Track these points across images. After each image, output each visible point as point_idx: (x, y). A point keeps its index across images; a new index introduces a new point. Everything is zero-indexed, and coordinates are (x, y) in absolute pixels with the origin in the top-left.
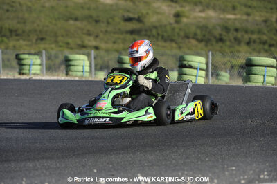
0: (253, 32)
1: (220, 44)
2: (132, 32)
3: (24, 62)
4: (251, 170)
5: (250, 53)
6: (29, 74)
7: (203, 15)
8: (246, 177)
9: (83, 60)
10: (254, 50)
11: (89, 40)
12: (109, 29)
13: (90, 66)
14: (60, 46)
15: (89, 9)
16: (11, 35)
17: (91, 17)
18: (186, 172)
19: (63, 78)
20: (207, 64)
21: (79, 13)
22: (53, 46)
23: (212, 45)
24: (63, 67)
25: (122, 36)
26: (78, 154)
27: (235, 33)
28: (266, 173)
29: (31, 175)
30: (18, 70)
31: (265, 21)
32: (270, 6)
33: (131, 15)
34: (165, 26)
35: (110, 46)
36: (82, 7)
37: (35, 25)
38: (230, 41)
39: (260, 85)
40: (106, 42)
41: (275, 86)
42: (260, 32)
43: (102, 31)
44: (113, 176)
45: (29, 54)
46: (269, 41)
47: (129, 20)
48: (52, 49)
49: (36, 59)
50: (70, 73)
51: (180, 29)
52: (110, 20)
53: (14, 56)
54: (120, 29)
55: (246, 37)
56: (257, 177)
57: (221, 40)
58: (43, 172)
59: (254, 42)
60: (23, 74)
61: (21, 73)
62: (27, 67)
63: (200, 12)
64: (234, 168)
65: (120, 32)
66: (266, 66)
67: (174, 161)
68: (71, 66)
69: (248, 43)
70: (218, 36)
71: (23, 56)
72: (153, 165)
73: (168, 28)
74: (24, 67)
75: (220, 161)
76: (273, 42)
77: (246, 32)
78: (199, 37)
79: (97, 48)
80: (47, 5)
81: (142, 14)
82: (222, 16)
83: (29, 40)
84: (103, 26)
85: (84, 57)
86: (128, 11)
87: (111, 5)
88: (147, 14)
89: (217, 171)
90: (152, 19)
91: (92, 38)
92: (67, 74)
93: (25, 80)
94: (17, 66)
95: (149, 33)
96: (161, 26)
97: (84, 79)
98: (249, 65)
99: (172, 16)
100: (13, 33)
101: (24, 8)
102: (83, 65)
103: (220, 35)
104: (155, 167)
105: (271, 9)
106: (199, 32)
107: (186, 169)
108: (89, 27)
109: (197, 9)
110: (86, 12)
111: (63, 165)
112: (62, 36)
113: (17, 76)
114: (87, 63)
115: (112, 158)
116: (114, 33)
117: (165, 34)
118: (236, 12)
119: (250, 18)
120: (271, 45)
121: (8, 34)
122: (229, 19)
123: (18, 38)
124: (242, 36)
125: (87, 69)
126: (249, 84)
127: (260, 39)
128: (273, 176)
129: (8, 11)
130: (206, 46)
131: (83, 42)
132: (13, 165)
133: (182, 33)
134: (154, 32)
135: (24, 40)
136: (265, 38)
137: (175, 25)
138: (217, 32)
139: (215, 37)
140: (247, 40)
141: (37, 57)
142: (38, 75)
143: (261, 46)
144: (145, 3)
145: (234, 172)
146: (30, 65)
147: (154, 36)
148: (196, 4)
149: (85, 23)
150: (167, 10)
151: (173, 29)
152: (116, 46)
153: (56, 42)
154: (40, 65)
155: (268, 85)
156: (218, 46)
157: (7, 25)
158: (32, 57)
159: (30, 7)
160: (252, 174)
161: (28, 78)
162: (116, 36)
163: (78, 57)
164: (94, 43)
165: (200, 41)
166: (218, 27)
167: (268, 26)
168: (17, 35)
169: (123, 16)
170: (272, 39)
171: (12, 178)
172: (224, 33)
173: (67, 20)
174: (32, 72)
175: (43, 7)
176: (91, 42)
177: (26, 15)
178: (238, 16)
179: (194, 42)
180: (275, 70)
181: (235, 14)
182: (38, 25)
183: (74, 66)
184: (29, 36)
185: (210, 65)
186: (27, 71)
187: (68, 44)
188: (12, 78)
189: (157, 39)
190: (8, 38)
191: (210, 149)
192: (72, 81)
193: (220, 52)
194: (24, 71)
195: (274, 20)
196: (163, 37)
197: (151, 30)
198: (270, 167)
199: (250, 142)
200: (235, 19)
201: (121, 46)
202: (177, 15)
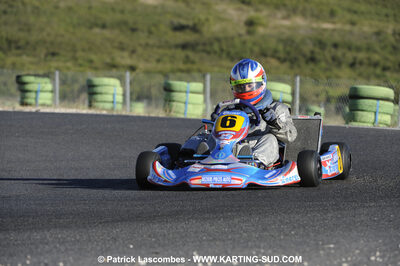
0: (358, 49)
1: (312, 65)
2: (184, 46)
3: (28, 87)
4: (357, 249)
5: (355, 79)
6: (36, 104)
7: (286, 23)
8: (349, 259)
9: (114, 86)
10: (360, 75)
11: (122, 57)
12: (151, 41)
13: (124, 95)
14: (80, 65)
15: (122, 12)
16: (10, 48)
17: (125, 23)
18: (262, 251)
19: (85, 111)
20: (293, 94)
21: (108, 18)
22: (69, 64)
23: (299, 66)
24: (85, 96)
25: (169, 52)
26: (107, 222)
27: (333, 50)
28: (378, 254)
29: (39, 250)
30: (19, 99)
31: (378, 34)
32: (385, 11)
33: (183, 22)
34: (233, 38)
35: (152, 65)
36: (113, 10)
37: (45, 34)
38: (326, 61)
39: (370, 126)
40: (147, 61)
41: (391, 128)
42: (369, 49)
43: (140, 45)
44: (157, 254)
45: (36, 75)
46: (382, 63)
47: (180, 28)
48: (68, 68)
49: (46, 83)
50: (96, 104)
51: (254, 44)
52: (153, 29)
53: (14, 78)
54: (167, 42)
55: (350, 56)
56: (365, 260)
57: (312, 59)
58: (55, 247)
59: (361, 63)
60: (26, 104)
61: (23, 104)
62: (33, 95)
63: (284, 18)
64: (332, 246)
65: (168, 46)
66: (378, 99)
67: (245, 234)
68: (96, 93)
69: (352, 65)
70: (309, 55)
71: (27, 79)
72: (214, 239)
73: (237, 41)
74: (28, 94)
75: (312, 235)
76: (389, 64)
77: (350, 48)
78: (282, 55)
79: (132, 69)
80: (62, 5)
81: (199, 20)
82: (315, 25)
83: (34, 56)
84: (142, 37)
85: (115, 82)
86: (179, 16)
87: (155, 7)
88: (207, 20)
89: (308, 249)
90: (214, 28)
91: (126, 54)
92: (90, 106)
93: (30, 113)
94: (18, 93)
95: (208, 48)
96: (226, 39)
97: (115, 113)
98: (355, 97)
99: (242, 24)
100: (12, 45)
101: (29, 9)
102: (113, 93)
103: (312, 52)
104: (218, 243)
105: (387, 16)
106: (281, 47)
107: (262, 245)
108: (122, 38)
109: (280, 14)
110: (118, 17)
111: (85, 237)
112: (83, 50)
113: (18, 108)
114: (119, 90)
115: (156, 227)
116: (159, 47)
117: (233, 51)
118: (336, 19)
119: (356, 29)
120: (385, 69)
121: (5, 45)
122: (325, 30)
123: (19, 52)
124: (344, 55)
125: (119, 98)
126: (354, 125)
127: (369, 59)
128: (389, 258)
129: (5, 12)
130: (292, 68)
131: (113, 59)
132: (13, 236)
133: (256, 49)
134: (216, 47)
135: (28, 55)
136: (376, 57)
137: (247, 38)
138: (307, 49)
139: (304, 56)
140: (350, 60)
141: (46, 80)
142: (48, 106)
143: (371, 69)
144: (204, 4)
145: (333, 251)
146: (36, 92)
147: (215, 52)
148: (277, 7)
149: (117, 32)
150: (236, 15)
151: (244, 43)
152: (160, 66)
153: (75, 59)
154: (52, 92)
155: (381, 126)
156: (308, 69)
157: (4, 34)
158: (39, 80)
159: (37, 8)
160: (359, 254)
161: (33, 110)
162: (161, 51)
163: (106, 81)
164: (128, 61)
165: (282, 61)
166: (308, 41)
167: (380, 41)
168: (18, 48)
169: (172, 23)
170: (387, 59)
171: (11, 255)
172: (317, 50)
173: (91, 28)
174: (40, 101)
175: (57, 7)
176: (125, 59)
177: (32, 19)
178: (338, 26)
179: (274, 62)
180: (391, 104)
181: (334, 23)
182: (49, 35)
183: (101, 93)
184: (35, 49)
185: (298, 96)
186: (33, 101)
187: (91, 61)
188: (11, 109)
189: (220, 57)
190: (5, 52)
191: (297, 217)
192: (97, 115)
193: (312, 76)
194: (29, 101)
195: (390, 31)
196: (228, 54)
197: (211, 44)
198: (385, 245)
199: (355, 209)
200: (334, 30)
201: (168, 66)
202: (250, 23)
